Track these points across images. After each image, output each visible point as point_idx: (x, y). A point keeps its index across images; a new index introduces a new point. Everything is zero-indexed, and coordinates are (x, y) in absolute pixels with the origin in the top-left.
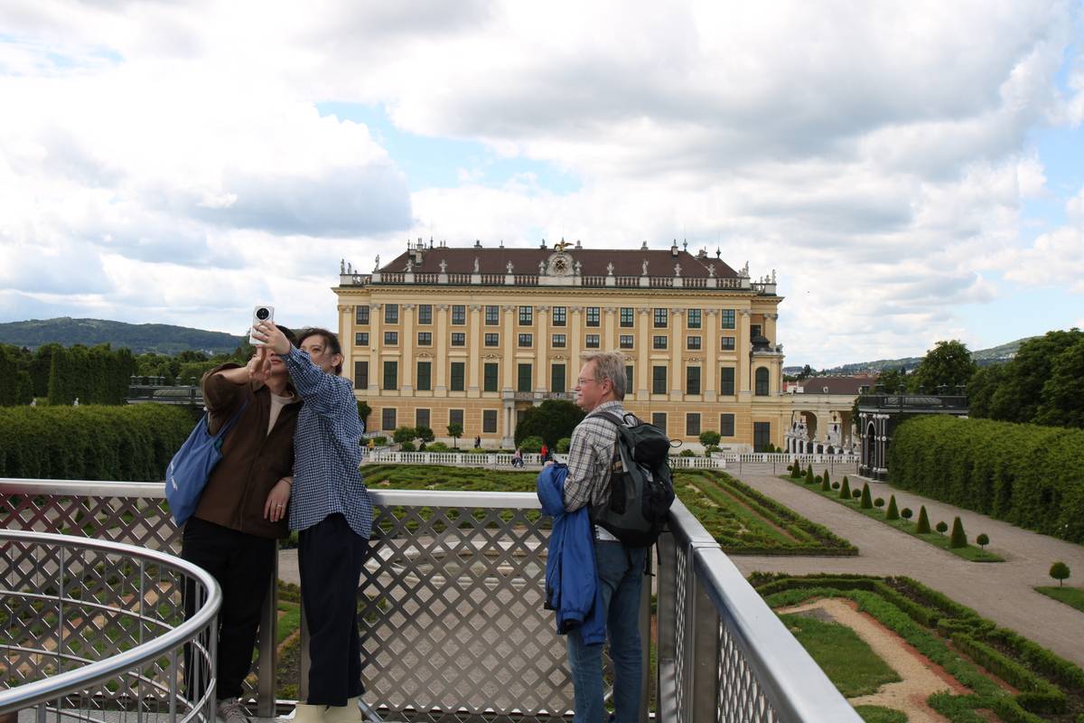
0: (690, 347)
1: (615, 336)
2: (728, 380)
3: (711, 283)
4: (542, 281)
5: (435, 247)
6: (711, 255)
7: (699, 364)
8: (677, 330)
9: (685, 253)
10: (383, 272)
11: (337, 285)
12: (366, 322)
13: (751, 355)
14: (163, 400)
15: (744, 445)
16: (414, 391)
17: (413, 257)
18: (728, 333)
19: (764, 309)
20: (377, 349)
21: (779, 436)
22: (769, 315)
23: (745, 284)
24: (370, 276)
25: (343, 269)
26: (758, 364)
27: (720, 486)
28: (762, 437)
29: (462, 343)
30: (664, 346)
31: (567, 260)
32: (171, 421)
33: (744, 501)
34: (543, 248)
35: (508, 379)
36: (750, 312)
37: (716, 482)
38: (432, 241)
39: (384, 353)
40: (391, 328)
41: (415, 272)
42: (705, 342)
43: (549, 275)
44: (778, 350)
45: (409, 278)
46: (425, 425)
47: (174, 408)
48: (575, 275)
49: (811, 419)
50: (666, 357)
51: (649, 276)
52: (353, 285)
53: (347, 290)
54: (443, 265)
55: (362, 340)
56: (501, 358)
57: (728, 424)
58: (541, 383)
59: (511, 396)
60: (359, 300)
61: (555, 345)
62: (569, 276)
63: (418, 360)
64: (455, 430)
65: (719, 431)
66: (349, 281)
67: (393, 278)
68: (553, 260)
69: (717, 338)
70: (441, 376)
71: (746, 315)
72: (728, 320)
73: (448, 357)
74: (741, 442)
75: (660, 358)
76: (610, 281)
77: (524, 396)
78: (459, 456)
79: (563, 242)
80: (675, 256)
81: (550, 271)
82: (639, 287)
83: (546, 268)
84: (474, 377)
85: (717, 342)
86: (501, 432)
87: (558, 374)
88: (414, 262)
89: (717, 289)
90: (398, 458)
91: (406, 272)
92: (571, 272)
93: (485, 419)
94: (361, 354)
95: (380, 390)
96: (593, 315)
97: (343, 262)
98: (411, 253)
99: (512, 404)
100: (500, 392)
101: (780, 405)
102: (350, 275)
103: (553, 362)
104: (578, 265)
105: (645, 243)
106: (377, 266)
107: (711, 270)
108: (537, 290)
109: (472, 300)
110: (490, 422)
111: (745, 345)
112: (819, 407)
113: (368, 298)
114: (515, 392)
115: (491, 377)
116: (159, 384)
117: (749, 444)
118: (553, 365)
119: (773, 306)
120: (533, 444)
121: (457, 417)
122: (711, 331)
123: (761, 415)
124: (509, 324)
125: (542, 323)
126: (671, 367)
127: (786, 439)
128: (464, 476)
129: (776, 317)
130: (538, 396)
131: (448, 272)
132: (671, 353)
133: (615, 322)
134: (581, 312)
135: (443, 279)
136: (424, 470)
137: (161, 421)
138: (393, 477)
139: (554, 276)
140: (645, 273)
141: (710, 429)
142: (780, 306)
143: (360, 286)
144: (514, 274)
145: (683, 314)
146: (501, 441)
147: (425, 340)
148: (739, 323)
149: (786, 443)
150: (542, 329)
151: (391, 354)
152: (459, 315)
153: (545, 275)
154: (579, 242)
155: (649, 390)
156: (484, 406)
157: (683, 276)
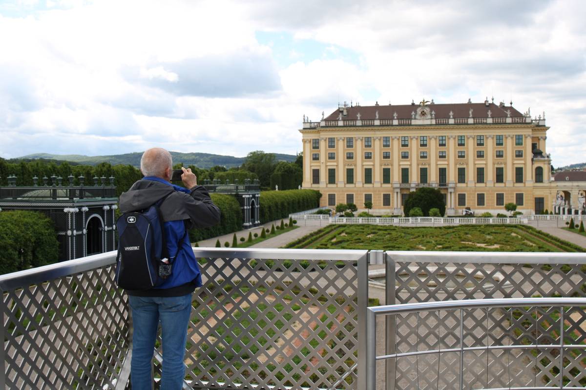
0: (497, 156)
1: (455, 151)
2: (519, 174)
3: (509, 120)
4: (414, 122)
5: (353, 106)
6: (507, 105)
7: (502, 166)
8: (490, 147)
9: (493, 104)
10: (326, 120)
11: (302, 128)
12: (318, 148)
13: (532, 160)
14: (221, 192)
15: (529, 210)
16: (345, 184)
17: (342, 112)
18: (519, 148)
19: (539, 134)
20: (324, 162)
21: (549, 205)
22: (542, 137)
23: (528, 120)
24: (319, 123)
25: (304, 120)
26: (536, 165)
27: (531, 234)
28: (540, 206)
29: (370, 158)
30: (483, 156)
31: (427, 110)
32: (227, 203)
33: (550, 242)
34: (413, 104)
35: (396, 177)
36: (532, 136)
37: (527, 232)
38: (352, 103)
39: (328, 164)
40: (332, 150)
41: (344, 120)
42: (506, 153)
43: (417, 119)
44: (548, 157)
45: (341, 123)
46: (352, 203)
47: (228, 196)
48: (432, 119)
49: (567, 195)
50: (484, 162)
51: (473, 118)
52: (310, 128)
53: (307, 131)
54: (359, 116)
55: (316, 158)
56: (392, 165)
57: (520, 198)
58: (414, 178)
59: (398, 186)
60: (313, 136)
61: (422, 157)
62: (428, 119)
63: (347, 167)
64: (368, 205)
65: (515, 203)
66: (308, 126)
67: (332, 123)
68: (419, 111)
69: (513, 150)
70: (359, 176)
71: (529, 138)
72: (519, 141)
73: (363, 166)
74: (528, 209)
75: (481, 163)
76: (451, 121)
77: (405, 186)
78: (378, 219)
79: (424, 101)
80: (487, 106)
81: (417, 117)
82: (468, 124)
83: (415, 115)
84: (377, 176)
85: (513, 153)
86: (393, 205)
87: (424, 173)
88: (343, 115)
89: (512, 123)
90: (344, 221)
91: (339, 120)
92: (429, 117)
93: (384, 199)
94: (315, 165)
95: (327, 184)
96: (442, 140)
97: (304, 116)
98: (341, 110)
99: (399, 190)
100: (392, 184)
101: (550, 188)
102: (308, 123)
103: (420, 167)
104: (433, 113)
105: (470, 100)
106: (323, 117)
107: (509, 113)
108: (411, 127)
109: (375, 134)
110: (387, 200)
111: (529, 154)
112: (572, 188)
113: (318, 135)
114: (400, 184)
115: (387, 176)
116: (217, 183)
117: (532, 210)
118: (421, 168)
119: (543, 132)
120: (416, 212)
121: (368, 198)
122: (509, 147)
123: (539, 193)
124: (396, 147)
125: (414, 146)
126: (487, 168)
127: (554, 207)
128: (386, 230)
129: (545, 138)
130: (413, 185)
131: (362, 120)
132: (486, 160)
133: (455, 144)
134: (436, 139)
135: (359, 123)
136: (362, 227)
137: (223, 203)
138: (348, 231)
139: (420, 120)
140: (471, 116)
141: (510, 202)
142: (548, 132)
143: (314, 128)
144: (398, 119)
145: (493, 138)
146: (393, 210)
147: (350, 157)
148: (525, 142)
149: (554, 209)
150: (414, 148)
151: (332, 164)
152: (368, 143)
153: (415, 119)
154: (432, 100)
155: (474, 180)
156: (382, 192)
157: (492, 117)
